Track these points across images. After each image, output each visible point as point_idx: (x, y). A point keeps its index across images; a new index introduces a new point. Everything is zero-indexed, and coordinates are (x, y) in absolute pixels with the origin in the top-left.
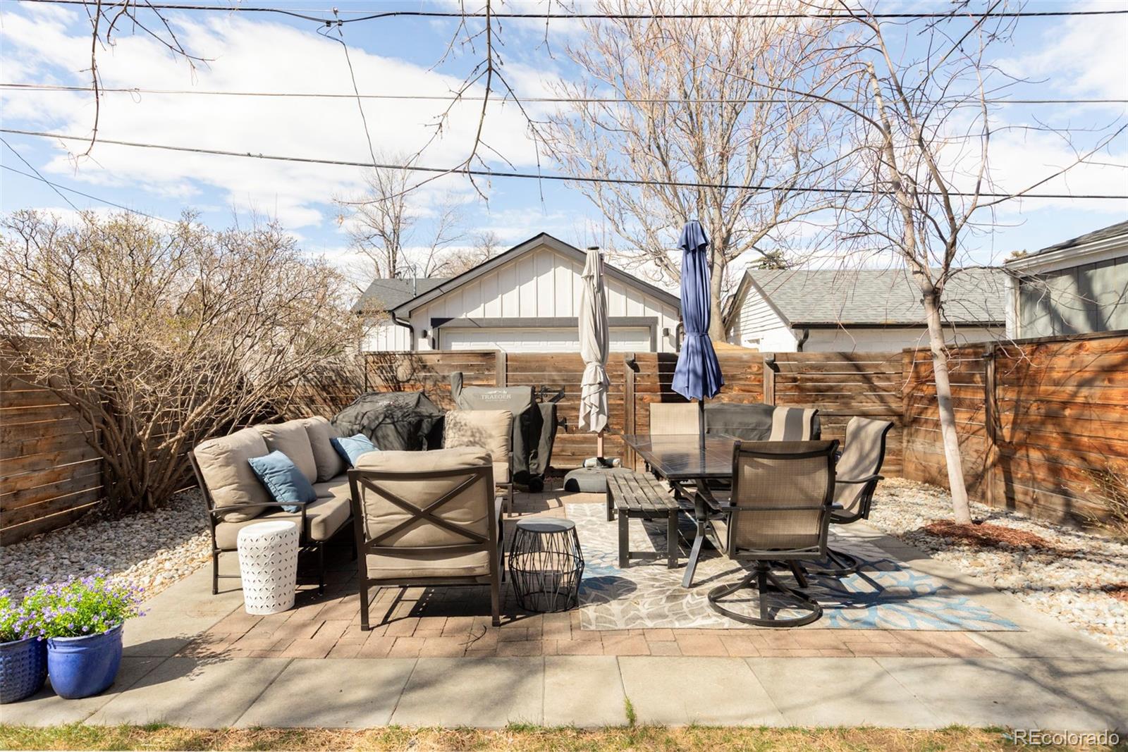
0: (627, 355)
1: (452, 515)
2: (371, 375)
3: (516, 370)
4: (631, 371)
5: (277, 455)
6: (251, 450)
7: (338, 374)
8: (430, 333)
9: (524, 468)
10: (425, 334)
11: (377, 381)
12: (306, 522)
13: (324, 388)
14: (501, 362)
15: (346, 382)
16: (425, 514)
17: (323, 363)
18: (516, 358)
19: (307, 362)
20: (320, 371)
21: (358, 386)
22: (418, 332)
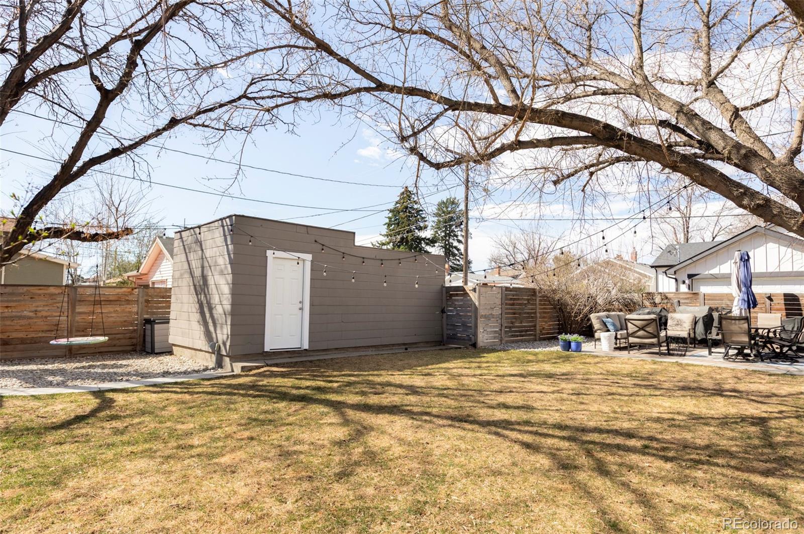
0: (766, 294)
1: (648, 329)
2: (644, 301)
3: (709, 300)
4: (768, 302)
5: (609, 319)
6: (602, 317)
7: (631, 300)
8: (687, 281)
9: (704, 337)
10: (684, 282)
11: (647, 303)
12: (616, 334)
13: (626, 306)
14: (702, 297)
15: (634, 303)
16: (642, 328)
17: (626, 296)
18: (709, 295)
19: (619, 295)
20: (624, 299)
21: (639, 305)
22: (680, 281)
